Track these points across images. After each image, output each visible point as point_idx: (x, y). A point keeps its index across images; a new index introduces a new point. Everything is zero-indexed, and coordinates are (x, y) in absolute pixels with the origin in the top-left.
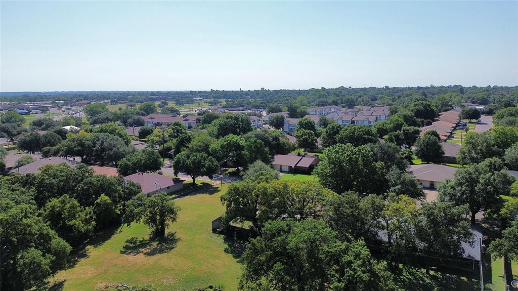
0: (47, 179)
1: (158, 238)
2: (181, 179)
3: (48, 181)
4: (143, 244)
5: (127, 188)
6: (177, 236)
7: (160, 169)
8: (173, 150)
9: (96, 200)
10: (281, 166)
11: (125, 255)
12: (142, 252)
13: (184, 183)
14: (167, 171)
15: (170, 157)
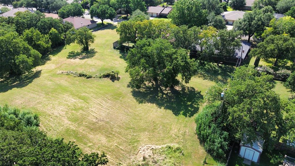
0: (20, 20)
1: (85, 51)
2: (95, 20)
3: (21, 21)
4: (78, 54)
5: (65, 25)
6: (95, 50)
7: (83, 15)
8: (89, 4)
9: (49, 31)
10: (152, 13)
11: (69, 59)
12: (78, 58)
13: (97, 23)
14: (87, 16)
15: (88, 8)
